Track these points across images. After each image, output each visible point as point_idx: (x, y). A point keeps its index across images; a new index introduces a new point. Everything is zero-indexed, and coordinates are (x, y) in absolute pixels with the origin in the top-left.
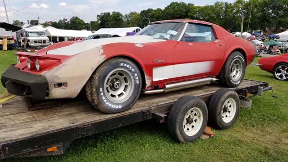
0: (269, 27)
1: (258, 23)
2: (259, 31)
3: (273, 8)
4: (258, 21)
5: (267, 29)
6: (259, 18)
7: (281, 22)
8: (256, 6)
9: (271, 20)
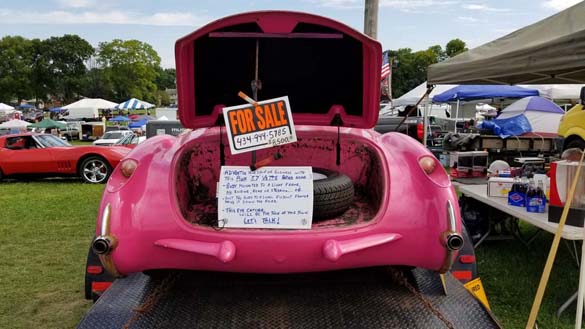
0: (53, 94)
1: (30, 85)
2: (35, 100)
3: (55, 57)
4: (29, 82)
5: (49, 96)
6: (29, 76)
7: (72, 85)
8: (19, 52)
9: (54, 80)
